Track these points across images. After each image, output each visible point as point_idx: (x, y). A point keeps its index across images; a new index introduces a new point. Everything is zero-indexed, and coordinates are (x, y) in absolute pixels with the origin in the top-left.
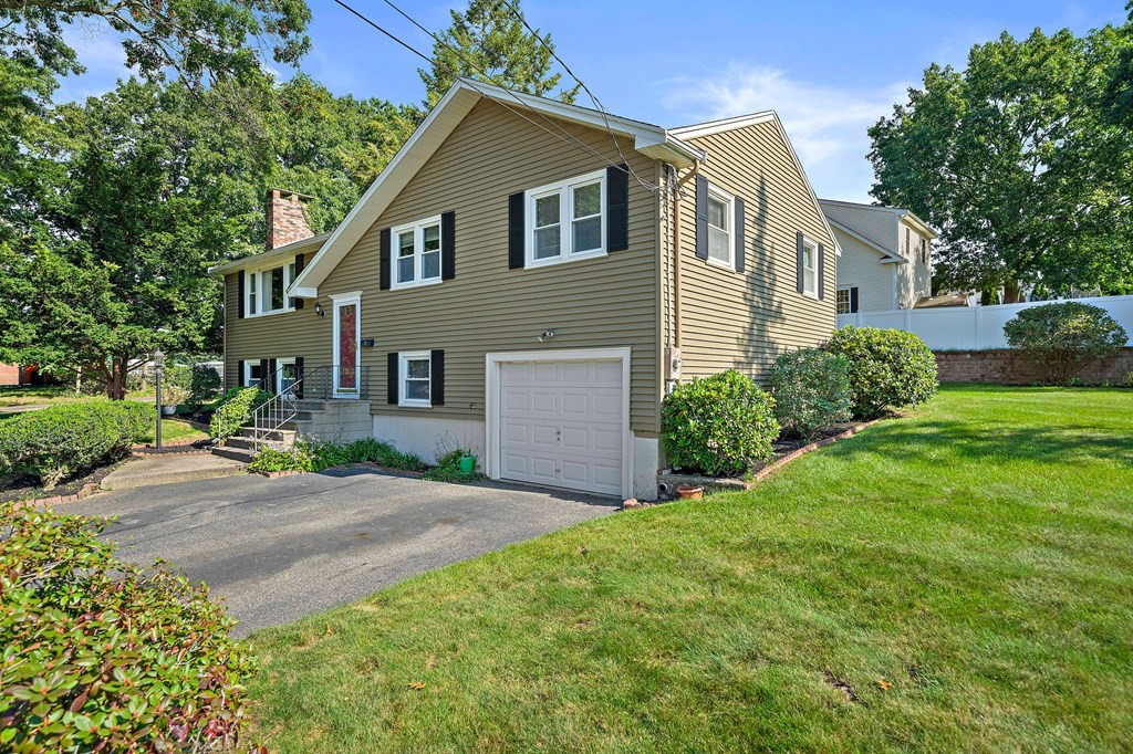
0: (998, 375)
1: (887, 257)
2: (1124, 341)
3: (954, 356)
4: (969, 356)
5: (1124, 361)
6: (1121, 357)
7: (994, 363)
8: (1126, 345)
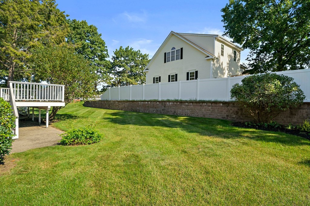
0: (234, 116)
1: (208, 56)
2: (303, 99)
3: (215, 104)
4: (221, 105)
5: (304, 112)
6: (303, 109)
7: (233, 109)
8: (304, 101)
